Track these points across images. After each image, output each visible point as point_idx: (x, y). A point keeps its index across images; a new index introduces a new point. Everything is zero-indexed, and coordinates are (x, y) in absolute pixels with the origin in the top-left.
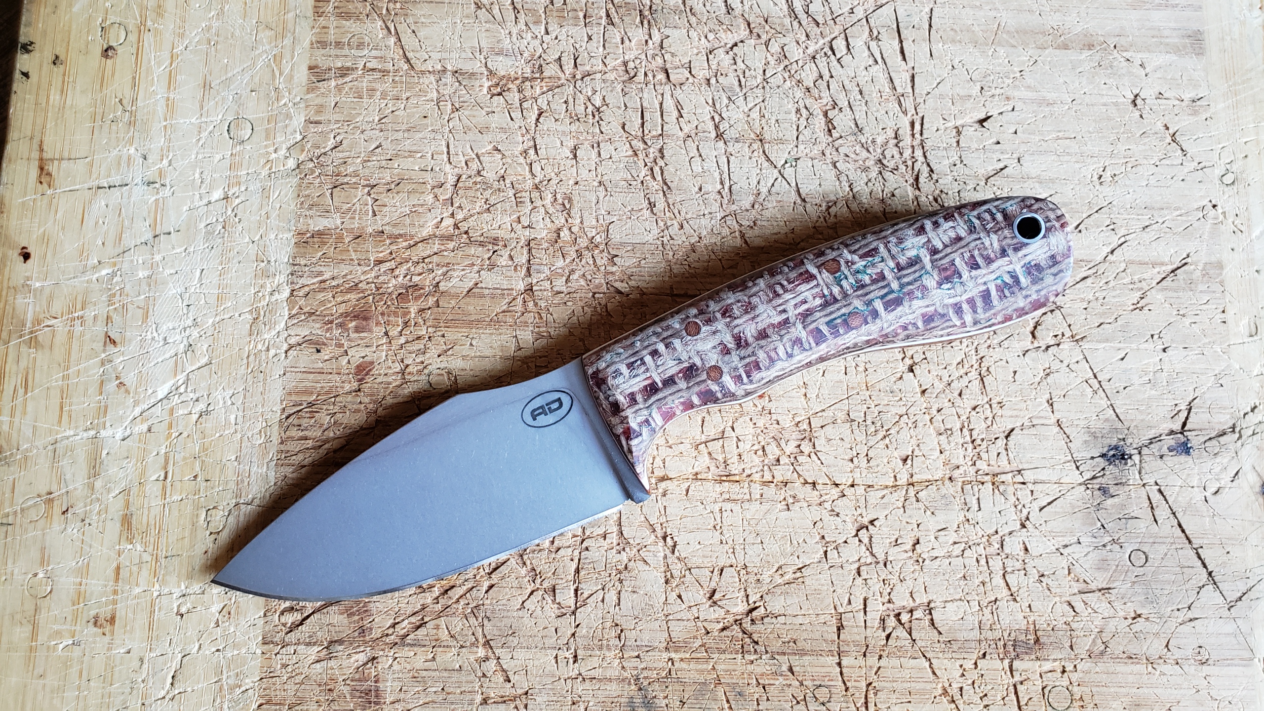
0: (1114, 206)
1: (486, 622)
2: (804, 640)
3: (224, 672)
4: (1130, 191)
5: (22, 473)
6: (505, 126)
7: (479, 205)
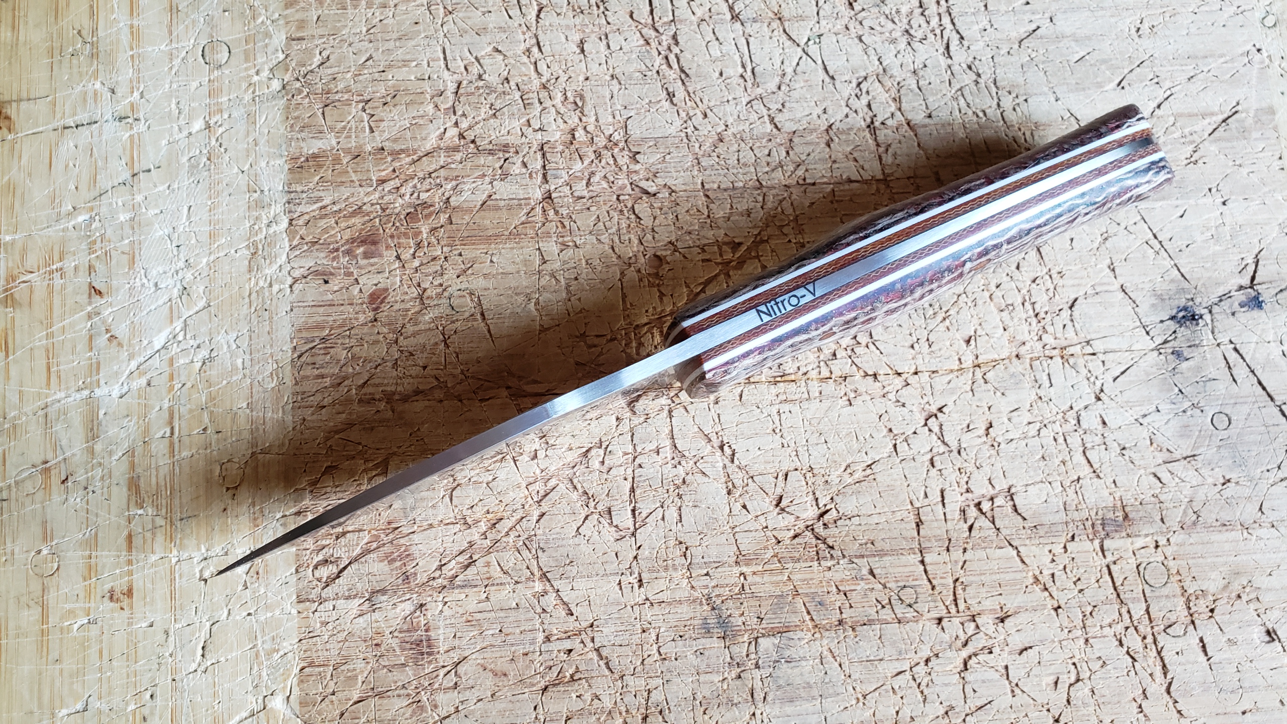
0: (1156, 58)
1: (540, 553)
2: (883, 539)
3: (259, 637)
4: (1171, 41)
5: (12, 443)
6: (503, 25)
7: (484, 111)
